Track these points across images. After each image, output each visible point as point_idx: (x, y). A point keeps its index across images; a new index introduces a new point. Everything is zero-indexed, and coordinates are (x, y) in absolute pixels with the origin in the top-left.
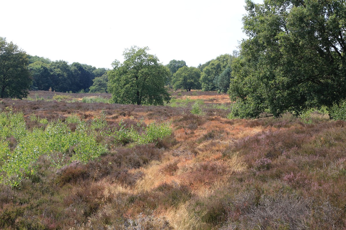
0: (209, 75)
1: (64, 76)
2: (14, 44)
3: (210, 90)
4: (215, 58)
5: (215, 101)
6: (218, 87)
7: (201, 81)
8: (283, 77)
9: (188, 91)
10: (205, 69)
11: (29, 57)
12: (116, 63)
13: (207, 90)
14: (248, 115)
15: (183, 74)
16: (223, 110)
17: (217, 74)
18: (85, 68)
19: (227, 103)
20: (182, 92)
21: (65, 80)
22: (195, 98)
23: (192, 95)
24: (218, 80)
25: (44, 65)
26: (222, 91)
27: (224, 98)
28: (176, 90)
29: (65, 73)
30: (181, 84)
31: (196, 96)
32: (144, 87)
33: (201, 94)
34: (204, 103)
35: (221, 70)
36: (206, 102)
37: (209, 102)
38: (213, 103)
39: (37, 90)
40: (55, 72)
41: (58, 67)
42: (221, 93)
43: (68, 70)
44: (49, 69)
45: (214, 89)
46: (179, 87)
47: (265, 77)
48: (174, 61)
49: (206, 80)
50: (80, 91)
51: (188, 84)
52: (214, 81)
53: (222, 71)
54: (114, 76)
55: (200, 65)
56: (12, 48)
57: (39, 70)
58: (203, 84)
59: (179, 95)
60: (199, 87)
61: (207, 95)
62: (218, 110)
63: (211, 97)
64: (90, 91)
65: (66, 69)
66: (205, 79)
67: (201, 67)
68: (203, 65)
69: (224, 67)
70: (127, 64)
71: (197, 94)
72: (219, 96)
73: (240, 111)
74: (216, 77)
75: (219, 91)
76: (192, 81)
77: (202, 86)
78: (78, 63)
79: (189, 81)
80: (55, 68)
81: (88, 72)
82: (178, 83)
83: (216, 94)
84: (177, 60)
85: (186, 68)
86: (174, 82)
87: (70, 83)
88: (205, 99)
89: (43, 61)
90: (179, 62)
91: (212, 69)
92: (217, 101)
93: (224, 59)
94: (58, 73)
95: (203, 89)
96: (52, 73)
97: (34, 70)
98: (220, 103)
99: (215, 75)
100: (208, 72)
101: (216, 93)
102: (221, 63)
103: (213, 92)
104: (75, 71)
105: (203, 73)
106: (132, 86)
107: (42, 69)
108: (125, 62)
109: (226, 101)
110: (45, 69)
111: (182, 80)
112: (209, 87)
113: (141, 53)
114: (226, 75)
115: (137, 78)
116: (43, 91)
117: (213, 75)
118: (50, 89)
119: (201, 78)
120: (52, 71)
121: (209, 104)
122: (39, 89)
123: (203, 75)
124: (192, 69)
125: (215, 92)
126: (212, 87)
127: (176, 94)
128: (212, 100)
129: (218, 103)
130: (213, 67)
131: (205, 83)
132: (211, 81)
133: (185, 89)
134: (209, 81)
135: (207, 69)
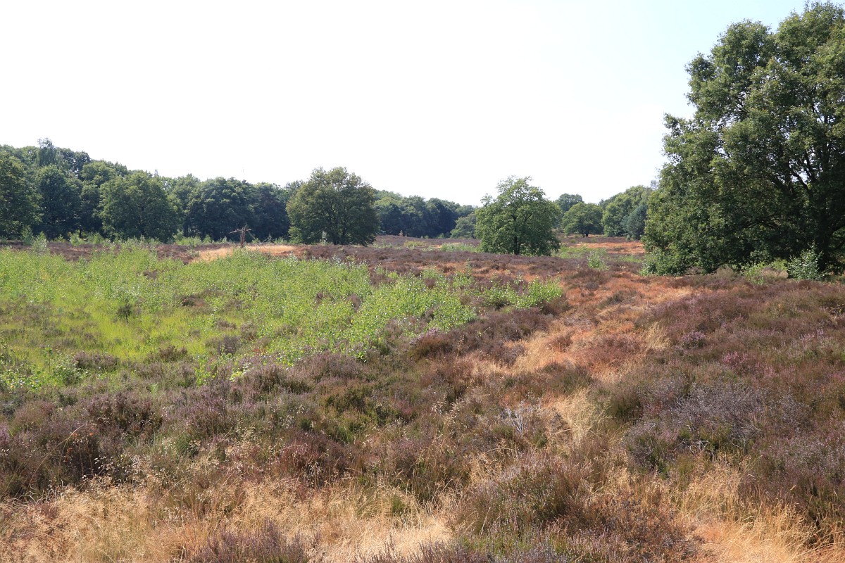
0: (614, 215)
1: (418, 217)
2: (357, 175)
3: (616, 236)
4: (623, 191)
5: (622, 251)
6: (627, 232)
7: (604, 223)
8: (720, 218)
9: (584, 236)
10: (609, 207)
11: (375, 192)
12: (487, 199)
13: (612, 234)
14: (669, 270)
15: (578, 213)
16: (635, 263)
17: (626, 213)
19: (640, 254)
20: (577, 237)
21: (420, 221)
22: (595, 246)
23: (590, 242)
24: (627, 222)
25: (394, 202)
26: (633, 237)
27: (636, 247)
28: (569, 234)
29: (419, 212)
30: (575, 228)
31: (596, 244)
32: (524, 231)
33: (602, 241)
34: (608, 254)
35: (631, 208)
36: (609, 252)
37: (615, 253)
38: (619, 254)
39: (384, 235)
40: (407, 212)
41: (412, 204)
42: (632, 239)
43: (425, 209)
44: (400, 207)
45: (621, 234)
46: (571, 231)
47: (694, 217)
48: (566, 196)
49: (610, 222)
50: (439, 236)
51: (585, 227)
52: (621, 223)
53: (633, 209)
54: (483, 215)
55: (603, 201)
56: (355, 180)
57: (387, 209)
58: (605, 227)
59: (572, 242)
60: (599, 231)
61: (611, 242)
62: (626, 264)
63: (617, 245)
64: (452, 236)
65: (421, 207)
66: (609, 220)
67: (604, 204)
68: (607, 201)
69: (636, 203)
70: (501, 199)
71: (597, 240)
72: (629, 244)
73: (659, 265)
74: (625, 217)
75: (628, 236)
76: (591, 222)
77: (604, 230)
79: (586, 222)
80: (407, 206)
81: (449, 210)
82: (570, 225)
83: (624, 241)
84: (570, 194)
85: (583, 205)
86: (565, 225)
87: (426, 225)
88: (608, 247)
89: (393, 196)
90: (573, 196)
91: (619, 206)
92: (625, 250)
93: (637, 192)
94: (411, 212)
95: (606, 235)
96: (403, 213)
97: (382, 209)
98: (630, 253)
99: (624, 215)
100: (614, 211)
101: (625, 239)
102: (632, 198)
103: (620, 238)
104: (434, 209)
105: (607, 211)
106: (508, 229)
107: (391, 206)
108: (499, 198)
109: (638, 250)
110: (395, 207)
111: (576, 222)
112: (615, 230)
113: (521, 184)
114: (639, 215)
115: (515, 218)
116: (392, 236)
117: (620, 215)
118: (401, 233)
119: (603, 219)
120: (404, 210)
123: (606, 214)
124: (591, 206)
125: (623, 237)
126: (619, 231)
127: (568, 241)
128: (618, 250)
129: (626, 253)
130: (620, 203)
131: (609, 225)
132: (617, 223)
133: (580, 233)
134: (615, 223)
135: (612, 207)
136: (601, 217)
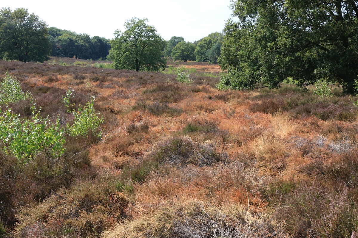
0: (202, 49)
1: (86, 47)
3: (203, 61)
5: (206, 70)
6: (209, 59)
7: (196, 54)
9: (184, 61)
10: (199, 44)
11: (60, 31)
12: (118, 32)
13: (200, 61)
15: (182, 47)
16: (213, 78)
17: (209, 48)
18: (104, 41)
19: (216, 72)
20: (180, 62)
21: (87, 49)
22: (190, 67)
23: (187, 65)
24: (209, 53)
25: (71, 37)
26: (212, 62)
27: (213, 68)
28: (175, 60)
29: (87, 44)
30: (179, 56)
31: (190, 66)
33: (195, 64)
34: (197, 72)
37: (201, 71)
38: (204, 72)
39: (64, 57)
40: (79, 43)
41: (82, 39)
42: (211, 63)
43: (90, 42)
44: (74, 40)
45: (205, 60)
46: (177, 58)
48: (175, 37)
49: (199, 53)
50: (99, 59)
51: (185, 55)
52: (206, 54)
53: (213, 46)
55: (196, 41)
57: (66, 41)
58: (197, 56)
59: (177, 65)
60: (194, 59)
61: (199, 65)
62: (207, 78)
63: (203, 67)
64: (107, 59)
65: (88, 41)
67: (196, 43)
68: (198, 41)
69: (215, 42)
70: (128, 34)
71: (192, 64)
72: (210, 66)
74: (208, 50)
75: (209, 62)
76: (189, 53)
77: (196, 58)
78: (98, 36)
79: (186, 53)
80: (79, 40)
81: (106, 44)
82: (176, 55)
84: (177, 37)
85: (184, 43)
86: (174, 54)
87: (91, 52)
88: (197, 68)
89: (70, 34)
90: (179, 38)
91: (204, 43)
92: (208, 70)
93: (215, 35)
94: (81, 44)
95: (197, 60)
96: (76, 44)
97: (62, 41)
98: (210, 72)
100: (202, 47)
101: (207, 63)
102: (212, 39)
103: (205, 63)
104: (96, 42)
105: (198, 47)
106: (131, 54)
107: (68, 40)
108: (126, 32)
109: (215, 70)
110: (71, 41)
111: (180, 53)
112: (202, 58)
113: (141, 23)
114: (216, 49)
115: (136, 46)
116: (69, 58)
117: (205, 49)
118: (75, 57)
119: (195, 52)
120: (77, 42)
121: (200, 72)
122: (66, 56)
123: (197, 49)
124: (189, 43)
126: (204, 59)
127: (174, 64)
128: (203, 69)
129: (208, 71)
130: (205, 42)
131: (199, 55)
132: (203, 54)
133: (182, 60)
134: (202, 54)
135: (201, 44)
136: (195, 50)
